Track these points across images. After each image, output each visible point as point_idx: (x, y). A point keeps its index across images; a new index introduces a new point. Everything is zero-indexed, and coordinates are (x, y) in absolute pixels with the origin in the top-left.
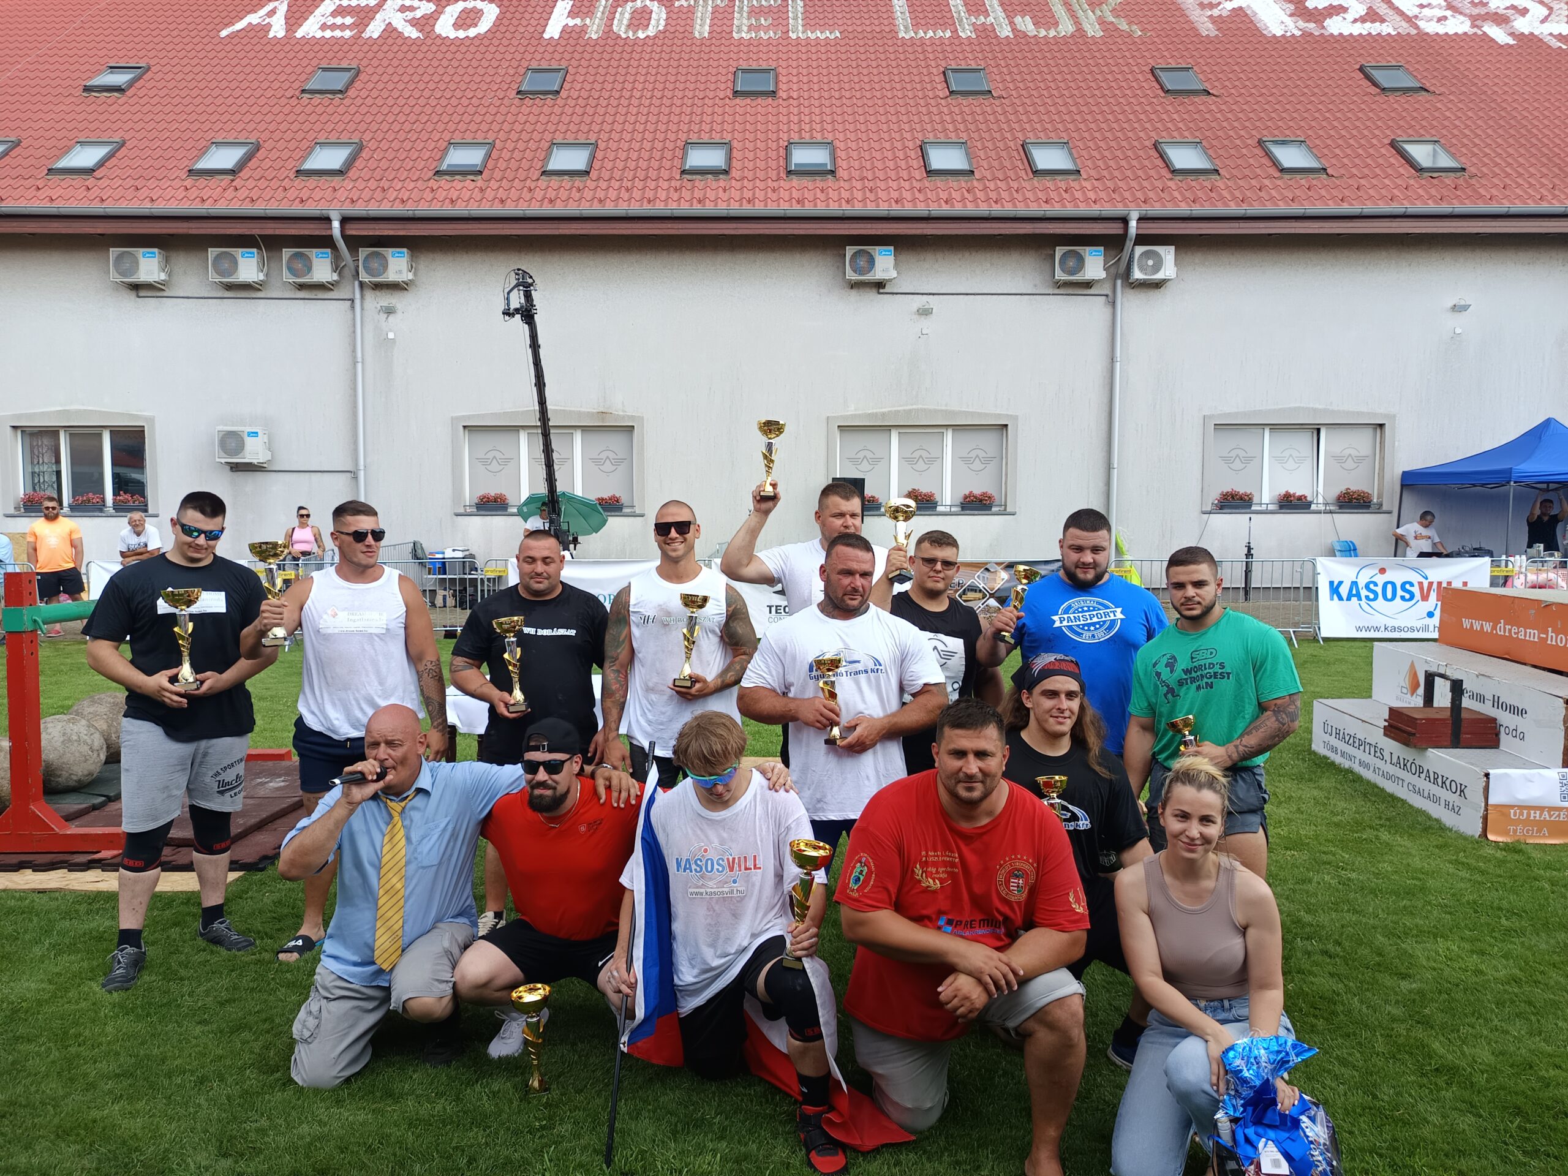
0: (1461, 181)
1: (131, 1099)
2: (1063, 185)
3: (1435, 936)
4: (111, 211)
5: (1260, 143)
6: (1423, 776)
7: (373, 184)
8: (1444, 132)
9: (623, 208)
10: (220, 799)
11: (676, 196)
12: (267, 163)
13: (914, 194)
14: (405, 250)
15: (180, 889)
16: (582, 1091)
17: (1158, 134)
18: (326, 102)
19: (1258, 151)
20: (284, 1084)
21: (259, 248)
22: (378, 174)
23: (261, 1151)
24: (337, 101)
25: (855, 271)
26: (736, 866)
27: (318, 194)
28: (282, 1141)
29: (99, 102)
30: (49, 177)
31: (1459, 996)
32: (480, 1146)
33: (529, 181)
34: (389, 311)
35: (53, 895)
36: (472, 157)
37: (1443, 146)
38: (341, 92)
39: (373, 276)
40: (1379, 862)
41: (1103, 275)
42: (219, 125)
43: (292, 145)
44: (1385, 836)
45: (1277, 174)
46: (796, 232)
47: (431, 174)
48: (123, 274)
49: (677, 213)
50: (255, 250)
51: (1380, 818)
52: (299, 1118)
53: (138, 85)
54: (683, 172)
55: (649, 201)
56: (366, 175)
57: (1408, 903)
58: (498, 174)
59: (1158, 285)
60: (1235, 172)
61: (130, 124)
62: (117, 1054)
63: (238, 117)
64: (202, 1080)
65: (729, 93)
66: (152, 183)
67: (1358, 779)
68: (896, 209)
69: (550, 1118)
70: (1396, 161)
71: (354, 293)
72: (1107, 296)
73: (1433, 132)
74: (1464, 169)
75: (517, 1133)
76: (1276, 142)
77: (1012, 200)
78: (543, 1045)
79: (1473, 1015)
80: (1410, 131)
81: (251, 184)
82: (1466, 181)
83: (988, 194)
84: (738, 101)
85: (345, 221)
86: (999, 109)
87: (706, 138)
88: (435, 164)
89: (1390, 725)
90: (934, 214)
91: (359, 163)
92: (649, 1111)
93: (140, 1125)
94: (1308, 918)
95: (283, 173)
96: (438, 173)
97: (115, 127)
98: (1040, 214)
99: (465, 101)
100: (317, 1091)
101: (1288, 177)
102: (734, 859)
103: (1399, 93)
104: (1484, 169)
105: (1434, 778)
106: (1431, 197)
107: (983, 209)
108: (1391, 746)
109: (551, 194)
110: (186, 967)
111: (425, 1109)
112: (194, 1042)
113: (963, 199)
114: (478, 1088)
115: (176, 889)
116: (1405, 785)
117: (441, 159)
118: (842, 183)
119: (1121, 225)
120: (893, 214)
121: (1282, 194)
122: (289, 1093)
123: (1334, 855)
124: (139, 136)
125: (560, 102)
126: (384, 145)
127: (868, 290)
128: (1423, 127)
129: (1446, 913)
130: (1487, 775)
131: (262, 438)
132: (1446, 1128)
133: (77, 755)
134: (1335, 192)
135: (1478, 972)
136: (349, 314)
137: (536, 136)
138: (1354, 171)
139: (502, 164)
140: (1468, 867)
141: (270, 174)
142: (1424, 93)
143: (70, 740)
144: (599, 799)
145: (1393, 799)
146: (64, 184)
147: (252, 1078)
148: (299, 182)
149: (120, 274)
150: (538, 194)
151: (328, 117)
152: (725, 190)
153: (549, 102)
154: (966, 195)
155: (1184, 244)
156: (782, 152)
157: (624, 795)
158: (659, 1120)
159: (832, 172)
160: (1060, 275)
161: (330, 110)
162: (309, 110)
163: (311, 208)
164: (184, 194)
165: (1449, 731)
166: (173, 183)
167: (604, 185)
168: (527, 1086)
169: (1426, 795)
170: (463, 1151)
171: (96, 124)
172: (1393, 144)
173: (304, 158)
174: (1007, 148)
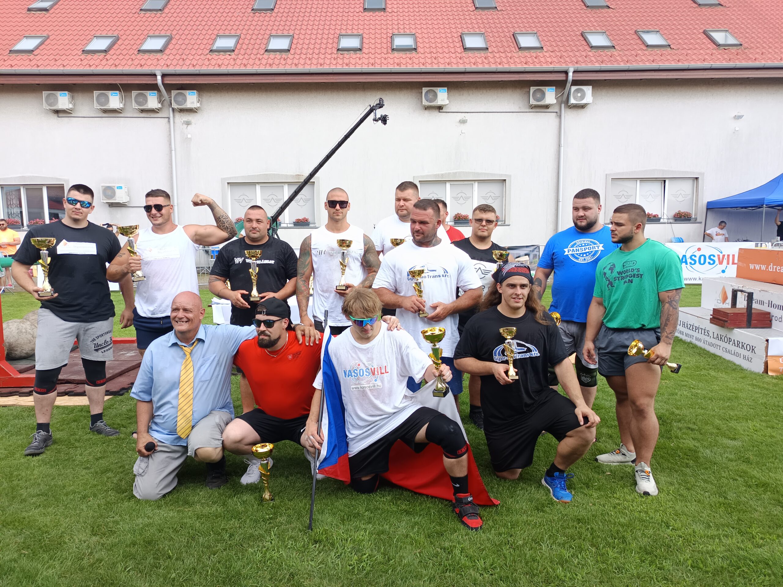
0: (740, 51)
1: (45, 507)
2: (534, 55)
3: (747, 420)
4: (43, 72)
5: (636, 32)
6: (731, 343)
7: (178, 57)
8: (731, 26)
9: (307, 68)
10: (96, 354)
11: (334, 62)
12: (123, 47)
13: (457, 60)
14: (195, 91)
15: (78, 404)
16: (292, 500)
17: (583, 28)
18: (153, 15)
19: (635, 36)
20: (129, 498)
21: (120, 90)
22: (180, 52)
23: (115, 532)
24: (158, 15)
25: (427, 101)
26: (376, 372)
27: (149, 62)
28: (127, 527)
29: (35, 16)
30: (10, 55)
31: (764, 448)
32: (236, 528)
33: (259, 55)
34: (188, 123)
35: (10, 408)
36: (229, 43)
37: (730, 33)
38: (160, 10)
39: (179, 105)
40: (712, 385)
41: (554, 101)
42: (97, 28)
43: (136, 37)
44: (713, 373)
45: (645, 48)
46: (396, 80)
47: (208, 51)
48: (50, 105)
49: (335, 71)
50: (118, 92)
51: (709, 365)
52: (137, 516)
53: (55, 7)
54: (338, 50)
55: (321, 65)
56: (175, 52)
57: (730, 404)
58: (242, 52)
59: (583, 107)
60: (623, 47)
61: (51, 28)
62: (39, 484)
63: (107, 23)
64: (84, 497)
65: (362, 9)
66: (64, 57)
67: (695, 347)
68: (449, 68)
69: (275, 514)
70: (707, 41)
71: (169, 114)
72: (557, 112)
73: (725, 26)
74: (741, 45)
75: (256, 521)
76: (644, 32)
77: (508, 62)
78: (270, 475)
79: (773, 457)
80: (713, 26)
81: (115, 57)
82: (742, 51)
83: (495, 60)
84: (366, 13)
85: (164, 76)
86: (501, 17)
87: (349, 32)
88: (210, 47)
89: (714, 317)
90: (468, 70)
91: (171, 46)
92: (329, 510)
93: (49, 520)
94: (677, 412)
95: (131, 52)
96: (211, 51)
97: (44, 29)
98: (522, 70)
99: (225, 14)
100: (147, 501)
101: (651, 49)
102: (374, 369)
103: (707, 7)
104: (752, 45)
105: (738, 344)
106: (725, 59)
107: (493, 67)
108: (714, 329)
109: (270, 61)
110: (79, 442)
111: (206, 510)
112: (81, 478)
113: (483, 62)
114: (235, 499)
115: (75, 405)
116: (721, 348)
117: (213, 44)
118: (420, 55)
119: (564, 75)
120: (447, 70)
121: (647, 58)
122: (132, 502)
123: (687, 382)
124: (56, 33)
125: (274, 14)
126: (183, 37)
127: (434, 110)
128: (720, 24)
129: (750, 408)
130: (767, 341)
131: (124, 190)
132: (767, 513)
133: (25, 339)
134: (675, 57)
135: (772, 437)
136: (167, 125)
137: (262, 32)
138: (684, 46)
139: (245, 47)
140: (759, 387)
141: (125, 52)
142: (720, 7)
143: (21, 332)
144: (298, 341)
145: (714, 356)
146: (18, 58)
147: (112, 496)
148: (140, 56)
149: (48, 105)
150: (264, 61)
151: (154, 23)
152: (360, 59)
153: (268, 15)
154: (484, 60)
155: (596, 84)
156: (389, 39)
157: (312, 339)
158: (334, 514)
159: (415, 49)
160: (533, 102)
161: (155, 19)
162: (144, 19)
163: (146, 70)
164: (80, 63)
165: (745, 319)
166: (74, 57)
167: (298, 57)
168: (262, 497)
169: (733, 353)
170: (227, 531)
171: (34, 28)
172: (705, 32)
173: (142, 44)
174: (505, 36)
